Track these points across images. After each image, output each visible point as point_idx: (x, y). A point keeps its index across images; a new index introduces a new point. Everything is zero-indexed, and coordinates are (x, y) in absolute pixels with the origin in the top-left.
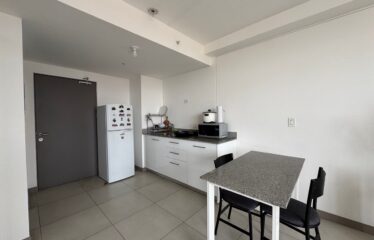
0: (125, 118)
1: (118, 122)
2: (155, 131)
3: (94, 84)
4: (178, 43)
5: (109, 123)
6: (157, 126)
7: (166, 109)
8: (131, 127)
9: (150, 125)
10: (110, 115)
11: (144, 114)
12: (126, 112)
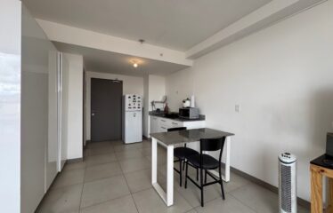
0: (137, 103)
1: (132, 106)
2: (157, 113)
4: (161, 55)
5: (127, 106)
6: (158, 110)
8: (141, 109)
9: (154, 109)
10: (128, 101)
11: (150, 101)
12: (137, 100)
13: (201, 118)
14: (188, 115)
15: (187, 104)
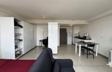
2: (76, 37)
3: (66, 29)
5: (68, 35)
7: (79, 33)
8: (71, 36)
9: (75, 36)
11: (74, 34)
12: (71, 33)
13: (90, 39)
14: (86, 38)
15: (86, 35)
